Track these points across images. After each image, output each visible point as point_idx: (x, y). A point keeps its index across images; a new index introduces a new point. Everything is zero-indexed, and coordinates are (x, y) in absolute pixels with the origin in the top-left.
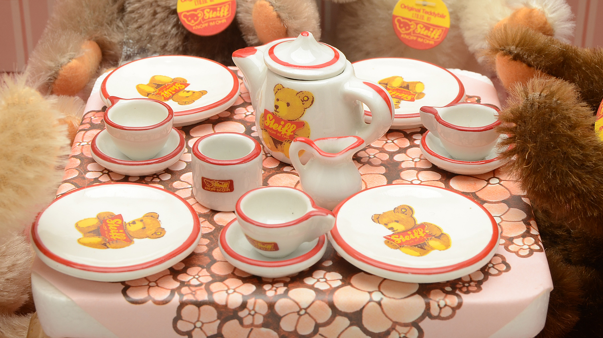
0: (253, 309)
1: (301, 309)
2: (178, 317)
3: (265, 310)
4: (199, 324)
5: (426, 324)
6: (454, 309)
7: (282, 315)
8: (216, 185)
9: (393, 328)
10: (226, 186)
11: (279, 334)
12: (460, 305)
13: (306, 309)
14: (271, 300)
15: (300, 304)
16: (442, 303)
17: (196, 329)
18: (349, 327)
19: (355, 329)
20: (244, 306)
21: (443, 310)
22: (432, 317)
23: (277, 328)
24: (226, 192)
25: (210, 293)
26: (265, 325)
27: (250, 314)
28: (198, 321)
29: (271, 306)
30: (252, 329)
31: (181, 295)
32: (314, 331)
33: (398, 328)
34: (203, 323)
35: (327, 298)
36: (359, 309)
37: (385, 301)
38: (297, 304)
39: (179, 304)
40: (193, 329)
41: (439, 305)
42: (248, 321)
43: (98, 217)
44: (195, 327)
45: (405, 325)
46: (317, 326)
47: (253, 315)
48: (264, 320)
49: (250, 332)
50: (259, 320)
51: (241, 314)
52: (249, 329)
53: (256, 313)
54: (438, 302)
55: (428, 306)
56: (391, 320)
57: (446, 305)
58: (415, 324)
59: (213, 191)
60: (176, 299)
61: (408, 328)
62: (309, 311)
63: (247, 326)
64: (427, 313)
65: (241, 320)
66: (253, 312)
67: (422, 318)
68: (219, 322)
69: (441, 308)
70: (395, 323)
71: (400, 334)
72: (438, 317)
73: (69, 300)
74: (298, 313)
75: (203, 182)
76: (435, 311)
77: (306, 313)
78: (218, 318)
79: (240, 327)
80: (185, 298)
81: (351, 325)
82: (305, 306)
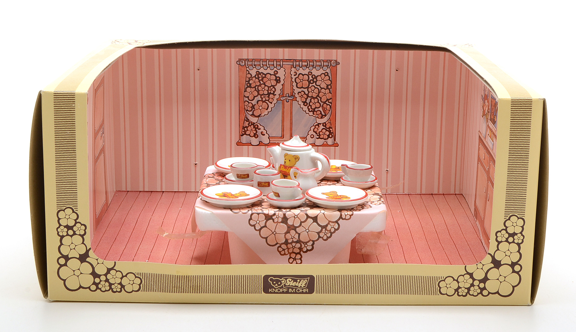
0: (278, 216)
1: (295, 215)
2: (251, 219)
3: (282, 216)
4: (258, 222)
5: (340, 222)
6: (351, 216)
7: (288, 218)
8: (263, 184)
9: (329, 224)
10: (267, 184)
11: (287, 226)
12: (352, 214)
13: (297, 215)
14: (284, 213)
15: (295, 214)
18: (313, 223)
19: (315, 223)
20: (274, 214)
21: (346, 216)
22: (343, 219)
23: (286, 223)
24: (267, 187)
25: (262, 211)
26: (282, 222)
27: (277, 217)
28: (258, 220)
29: (284, 215)
30: (277, 224)
32: (300, 224)
33: (330, 223)
34: (260, 221)
35: (305, 212)
36: (316, 216)
37: (326, 213)
38: (294, 214)
39: (251, 213)
40: (256, 224)
41: (345, 214)
42: (276, 220)
44: (257, 223)
45: (333, 222)
46: (301, 222)
47: (278, 218)
48: (282, 220)
49: (277, 225)
50: (280, 220)
51: (274, 217)
52: (276, 224)
53: (279, 217)
54: (345, 213)
55: (341, 215)
56: (328, 220)
57: (348, 214)
58: (337, 222)
59: (262, 187)
60: (250, 212)
61: (334, 224)
62: (298, 216)
63: (276, 223)
64: (341, 217)
65: (273, 220)
66: (278, 217)
67: (339, 219)
68: (265, 220)
69: (346, 215)
70: (330, 221)
71: (331, 226)
72: (345, 219)
73: (212, 212)
74: (294, 217)
75: (258, 184)
76: (344, 217)
77: (297, 217)
78: (265, 219)
79: (273, 223)
80: (253, 212)
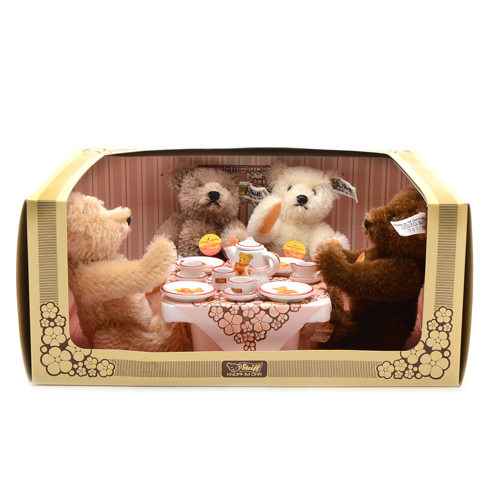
0: (234, 308)
1: (250, 308)
2: (210, 311)
3: (238, 309)
4: (217, 314)
5: (290, 313)
6: (299, 308)
7: (243, 310)
8: (220, 280)
9: (279, 315)
10: (223, 281)
11: (242, 317)
12: (300, 307)
13: (251, 308)
14: (240, 306)
15: (249, 306)
16: (295, 306)
17: (216, 316)
18: (265, 314)
19: (267, 315)
20: (231, 307)
21: (295, 308)
22: (292, 311)
23: (242, 315)
24: (224, 283)
25: (221, 304)
26: (238, 314)
27: (233, 310)
28: (216, 312)
29: (240, 307)
30: (234, 316)
31: (211, 304)
32: (254, 316)
33: (281, 315)
34: (218, 314)
35: (258, 305)
36: (268, 308)
37: (276, 306)
38: (249, 307)
39: (210, 307)
40: (215, 316)
41: (294, 307)
42: (232, 313)
43: (181, 288)
44: (215, 315)
45: (283, 314)
46: (255, 314)
47: (234, 310)
48: (238, 312)
49: (233, 317)
50: (236, 312)
51: (230, 310)
52: (233, 316)
53: (235, 309)
54: (293, 306)
55: (290, 308)
56: (278, 312)
57: (296, 307)
58: (286, 314)
59: (219, 283)
61: (284, 315)
62: (252, 309)
63: (232, 315)
64: (290, 309)
65: (230, 312)
66: (234, 309)
67: (288, 311)
68: (223, 313)
69: (294, 308)
70: (280, 313)
71: (281, 317)
72: (294, 311)
73: (175, 306)
74: (249, 309)
75: (216, 280)
76: (292, 309)
77: (251, 309)
78: (223, 311)
79: (230, 315)
80: (212, 305)
81: (266, 314)
82: (251, 307)
